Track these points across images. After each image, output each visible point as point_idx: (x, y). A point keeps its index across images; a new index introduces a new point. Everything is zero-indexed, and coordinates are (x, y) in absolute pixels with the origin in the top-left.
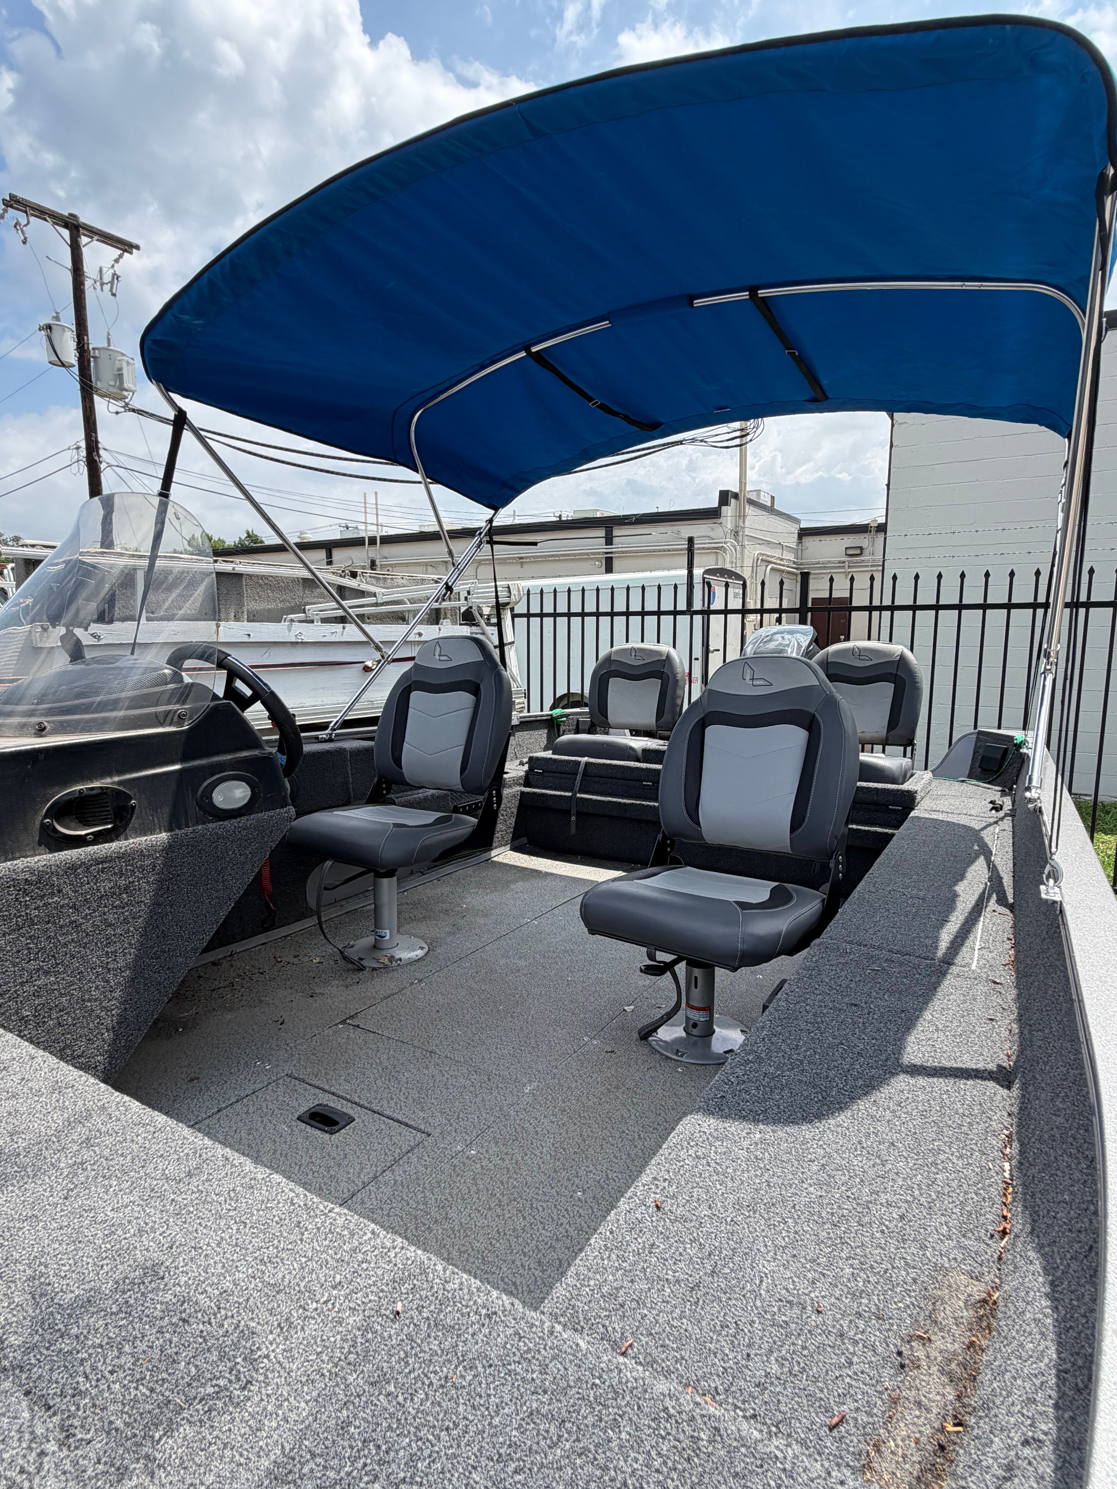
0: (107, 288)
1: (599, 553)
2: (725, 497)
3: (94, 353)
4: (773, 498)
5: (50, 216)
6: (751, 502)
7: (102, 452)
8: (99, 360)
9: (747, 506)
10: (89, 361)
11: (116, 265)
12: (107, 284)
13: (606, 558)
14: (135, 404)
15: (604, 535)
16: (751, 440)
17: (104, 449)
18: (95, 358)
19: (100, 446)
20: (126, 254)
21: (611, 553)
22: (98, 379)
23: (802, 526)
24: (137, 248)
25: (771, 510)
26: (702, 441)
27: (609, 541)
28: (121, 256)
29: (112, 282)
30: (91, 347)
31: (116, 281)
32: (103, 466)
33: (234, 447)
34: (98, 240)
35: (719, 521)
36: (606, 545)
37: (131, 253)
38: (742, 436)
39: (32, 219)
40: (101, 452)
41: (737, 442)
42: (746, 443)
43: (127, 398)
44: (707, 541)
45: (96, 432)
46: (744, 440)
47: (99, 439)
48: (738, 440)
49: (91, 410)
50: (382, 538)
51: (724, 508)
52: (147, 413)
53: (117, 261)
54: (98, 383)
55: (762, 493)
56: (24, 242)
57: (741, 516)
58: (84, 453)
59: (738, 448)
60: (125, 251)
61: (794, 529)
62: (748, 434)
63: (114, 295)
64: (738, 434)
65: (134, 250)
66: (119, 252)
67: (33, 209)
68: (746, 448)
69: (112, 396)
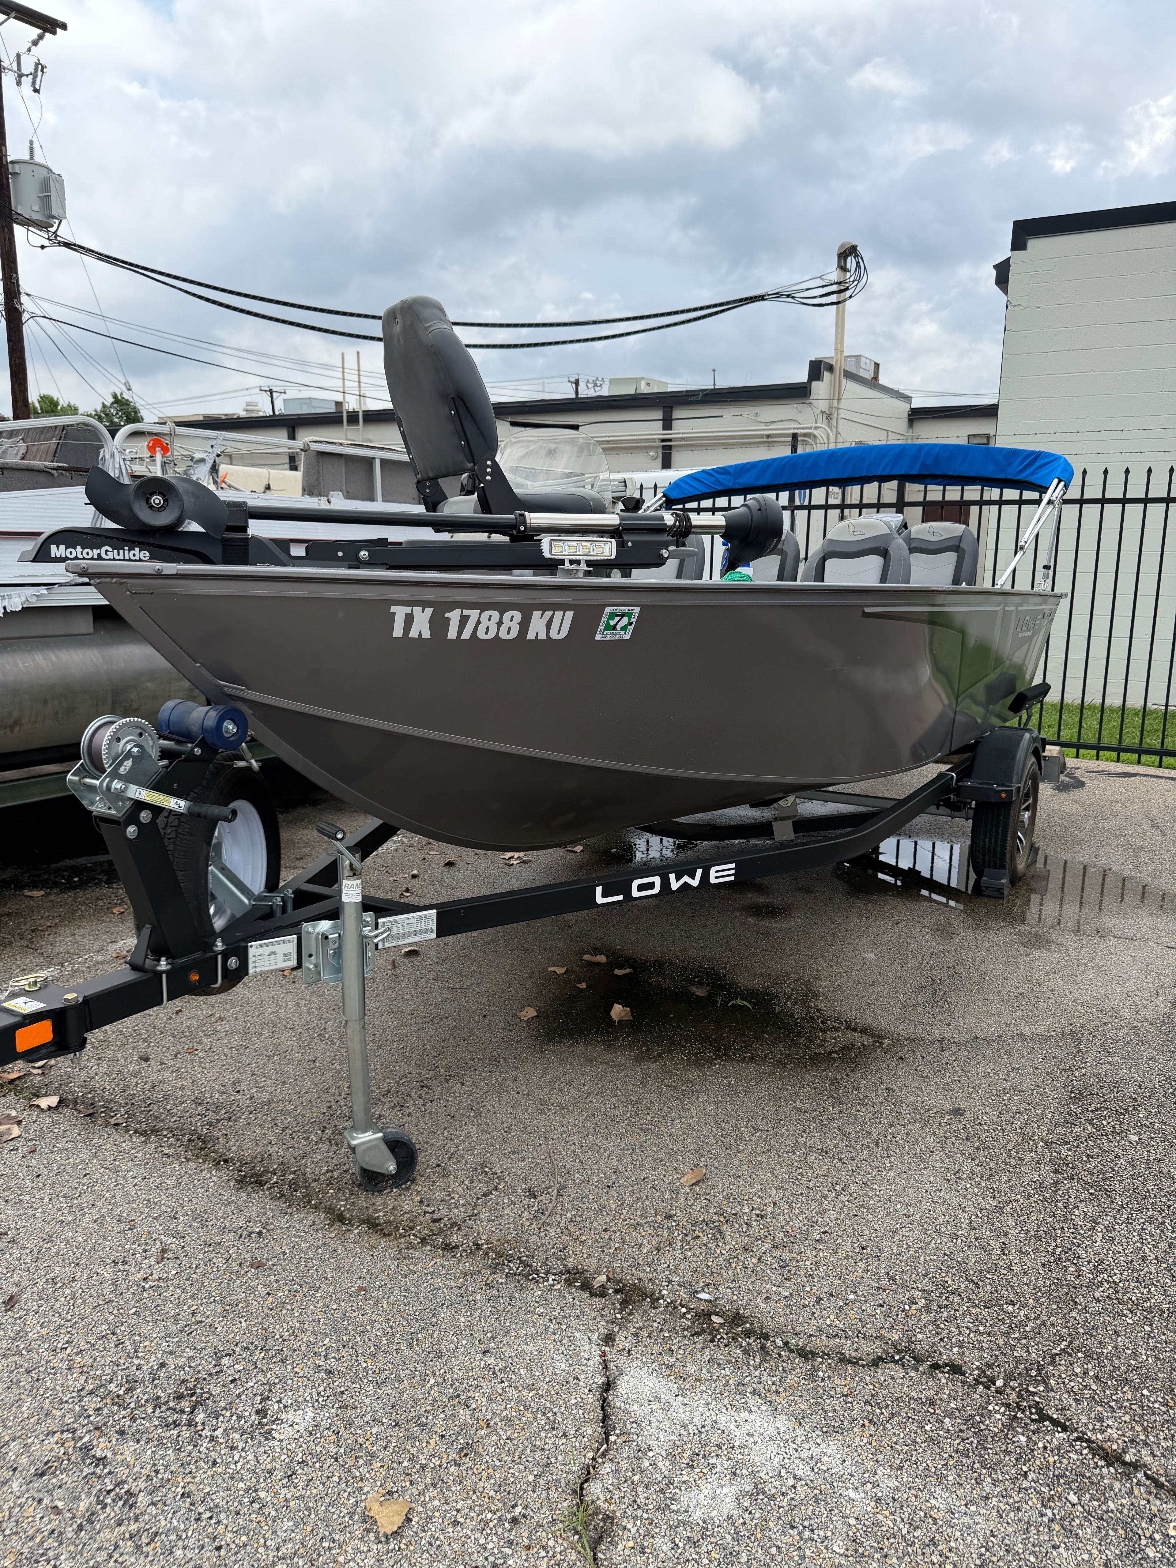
0: (28, 81)
1: (653, 440)
2: (817, 369)
3: (13, 168)
4: (877, 365)
6: (849, 375)
7: (24, 299)
8: (20, 177)
9: (844, 381)
10: (8, 178)
11: (33, 48)
12: (27, 75)
13: (663, 447)
14: (64, 235)
15: (661, 418)
16: (851, 297)
17: (27, 294)
19: (22, 290)
20: (47, 34)
21: (670, 440)
22: (17, 203)
23: (913, 406)
24: (64, 27)
25: (873, 382)
26: (788, 296)
27: (667, 424)
28: (41, 37)
29: (33, 74)
30: (9, 159)
31: (40, 73)
32: (25, 316)
33: (194, 295)
34: (15, 18)
35: (808, 402)
36: (664, 429)
37: (54, 33)
38: (840, 292)
41: (833, 298)
42: (844, 301)
43: (52, 226)
44: (792, 426)
45: (17, 273)
46: (842, 296)
47: (21, 281)
48: (835, 295)
49: (10, 243)
51: (814, 384)
53: (35, 43)
54: (19, 207)
55: (863, 360)
57: (837, 395)
59: (835, 307)
60: (46, 30)
61: (903, 408)
62: (847, 289)
63: (37, 91)
64: (835, 288)
65: (58, 30)
66: (39, 31)
68: (844, 306)
69: (43, 226)
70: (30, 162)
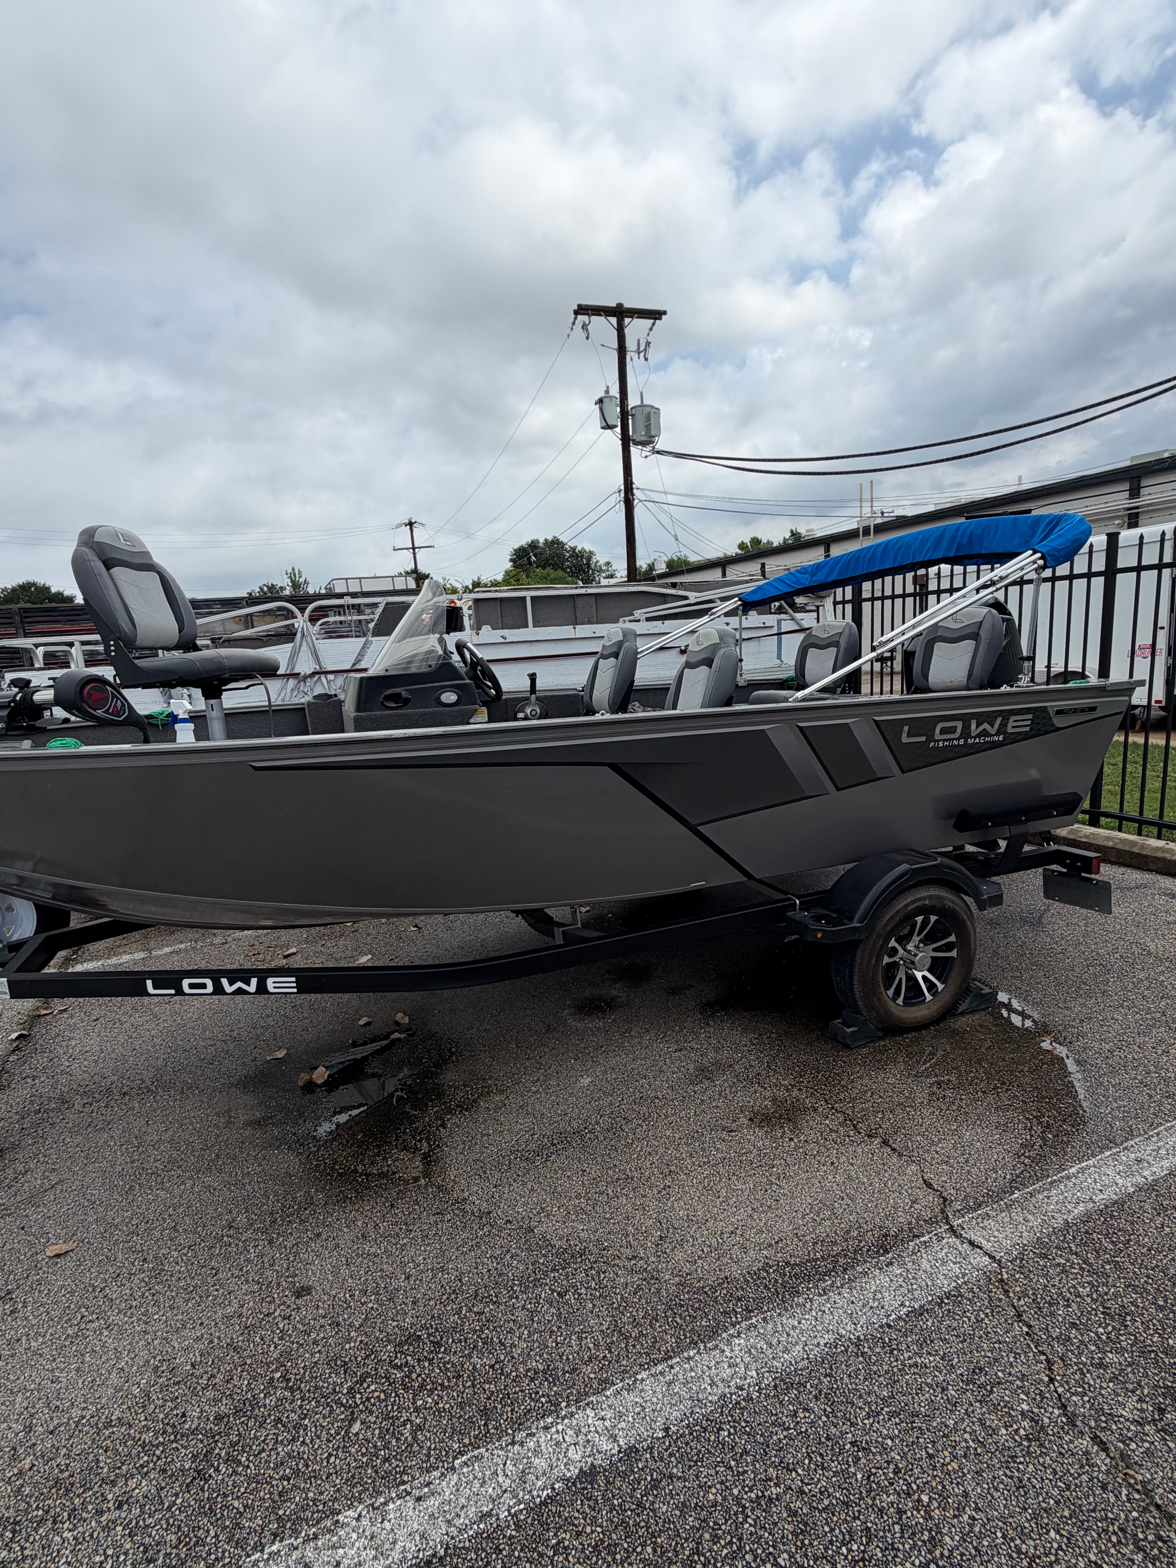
0: (642, 355)
1: (1119, 510)
3: (632, 411)
5: (603, 311)
8: (636, 416)
10: (628, 420)
11: (649, 334)
12: (642, 352)
13: (1129, 514)
14: (659, 447)
17: (637, 488)
18: (633, 415)
19: (634, 486)
20: (656, 322)
21: (1137, 508)
22: (633, 432)
24: (665, 313)
27: (1135, 493)
28: (654, 324)
29: (645, 350)
30: (630, 407)
31: (648, 347)
32: (636, 502)
33: (731, 467)
34: (638, 317)
37: (660, 320)
39: (593, 318)
40: (635, 491)
43: (652, 442)
47: (634, 480)
49: (628, 459)
50: (876, 526)
52: (666, 452)
53: (651, 329)
54: (634, 435)
56: (587, 338)
58: (623, 495)
60: (656, 319)
63: (646, 359)
65: (662, 316)
66: (652, 322)
67: (592, 310)
69: (644, 444)
70: (642, 405)
